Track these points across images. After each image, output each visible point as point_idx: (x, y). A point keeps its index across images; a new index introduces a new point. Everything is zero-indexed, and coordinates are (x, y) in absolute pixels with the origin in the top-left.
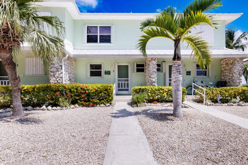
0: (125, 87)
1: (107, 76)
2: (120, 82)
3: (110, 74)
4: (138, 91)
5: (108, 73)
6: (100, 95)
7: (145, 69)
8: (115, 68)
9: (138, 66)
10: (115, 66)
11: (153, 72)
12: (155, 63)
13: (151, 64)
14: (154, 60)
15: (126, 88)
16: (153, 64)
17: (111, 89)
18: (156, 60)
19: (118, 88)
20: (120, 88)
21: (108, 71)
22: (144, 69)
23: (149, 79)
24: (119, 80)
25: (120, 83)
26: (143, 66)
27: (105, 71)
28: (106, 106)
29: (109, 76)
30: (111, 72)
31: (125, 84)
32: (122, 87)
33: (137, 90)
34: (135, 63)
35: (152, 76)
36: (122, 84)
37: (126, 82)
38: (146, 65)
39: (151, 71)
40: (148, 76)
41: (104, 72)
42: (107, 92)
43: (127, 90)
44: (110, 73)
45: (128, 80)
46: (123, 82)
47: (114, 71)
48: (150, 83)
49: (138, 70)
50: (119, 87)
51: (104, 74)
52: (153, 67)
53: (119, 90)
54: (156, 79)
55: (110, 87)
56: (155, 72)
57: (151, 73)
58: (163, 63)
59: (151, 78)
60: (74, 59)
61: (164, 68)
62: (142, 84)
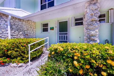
0: (64, 39)
2: (61, 35)
3: (53, 30)
10: (57, 22)
12: (95, 7)
21: (52, 27)
22: (83, 22)
26: (82, 19)
27: (50, 28)
30: (54, 28)
32: (62, 39)
36: (63, 37)
37: (65, 35)
39: (88, 21)
40: (85, 28)
46: (63, 35)
47: (56, 27)
49: (77, 24)
50: (60, 39)
51: (50, 30)
52: (92, 15)
53: (60, 42)
56: (94, 21)
57: (89, 24)
58: (110, 11)
59: (88, 30)
60: (33, 22)
61: (111, 17)
62: (80, 37)
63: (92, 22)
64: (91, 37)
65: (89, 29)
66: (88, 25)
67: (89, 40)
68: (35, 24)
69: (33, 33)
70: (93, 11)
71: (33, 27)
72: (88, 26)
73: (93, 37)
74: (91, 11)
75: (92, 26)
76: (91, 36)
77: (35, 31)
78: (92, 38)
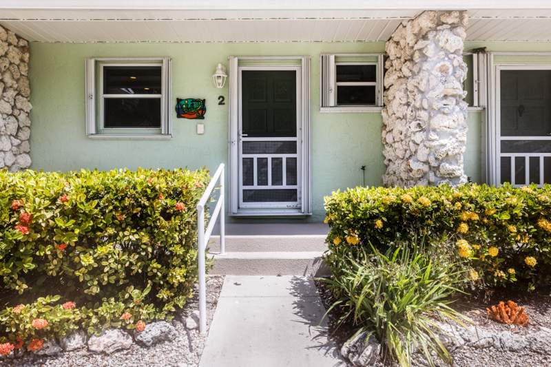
0: (277, 180)
1: (187, 123)
2: (255, 156)
3: (201, 117)
4: (379, 224)
5: (193, 109)
6: (87, 260)
7: (379, 88)
8: (227, 84)
9: (344, 72)
10: (227, 73)
11: (446, 96)
12: (456, 42)
13: (430, 51)
14: (453, 27)
15: (284, 186)
16: (447, 53)
17: (177, 213)
18: (460, 30)
19: (242, 187)
20: (256, 187)
21: (193, 100)
22: (374, 87)
23: (418, 137)
24: (247, 148)
25: (252, 159)
27: (179, 100)
28: (142, 344)
29: (200, 125)
30: (207, 105)
31: (277, 163)
32: (263, 181)
33: (376, 217)
34: (332, 58)
35: (439, 122)
36: (266, 165)
37: (284, 156)
38: (385, 70)
39: (430, 95)
40: (414, 124)
41: (173, 104)
42: (151, 234)
43: (291, 195)
44: (204, 109)
45: (292, 147)
46: (270, 157)
47: (222, 100)
48: (427, 162)
49: (345, 97)
50: (248, 180)
51: (173, 113)
52: (444, 71)
53: (250, 196)
54: (465, 139)
55: (177, 194)
56: (453, 96)
57: (434, 107)
58: (475, 56)
59: (432, 133)
60: (18, 37)
61: (480, 82)
62: (363, 168)
63: (445, 102)
64: (443, 164)
65: (434, 130)
66: (429, 113)
67: (435, 175)
68: (27, 56)
69: (16, 137)
70: (447, 55)
71: (17, 81)
72: (430, 117)
73: (450, 164)
74: (442, 53)
75: (445, 116)
76: (442, 161)
77: (29, 114)
78: (447, 165)
